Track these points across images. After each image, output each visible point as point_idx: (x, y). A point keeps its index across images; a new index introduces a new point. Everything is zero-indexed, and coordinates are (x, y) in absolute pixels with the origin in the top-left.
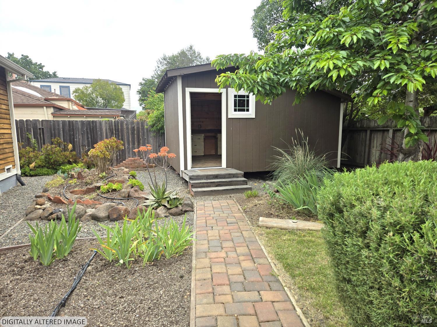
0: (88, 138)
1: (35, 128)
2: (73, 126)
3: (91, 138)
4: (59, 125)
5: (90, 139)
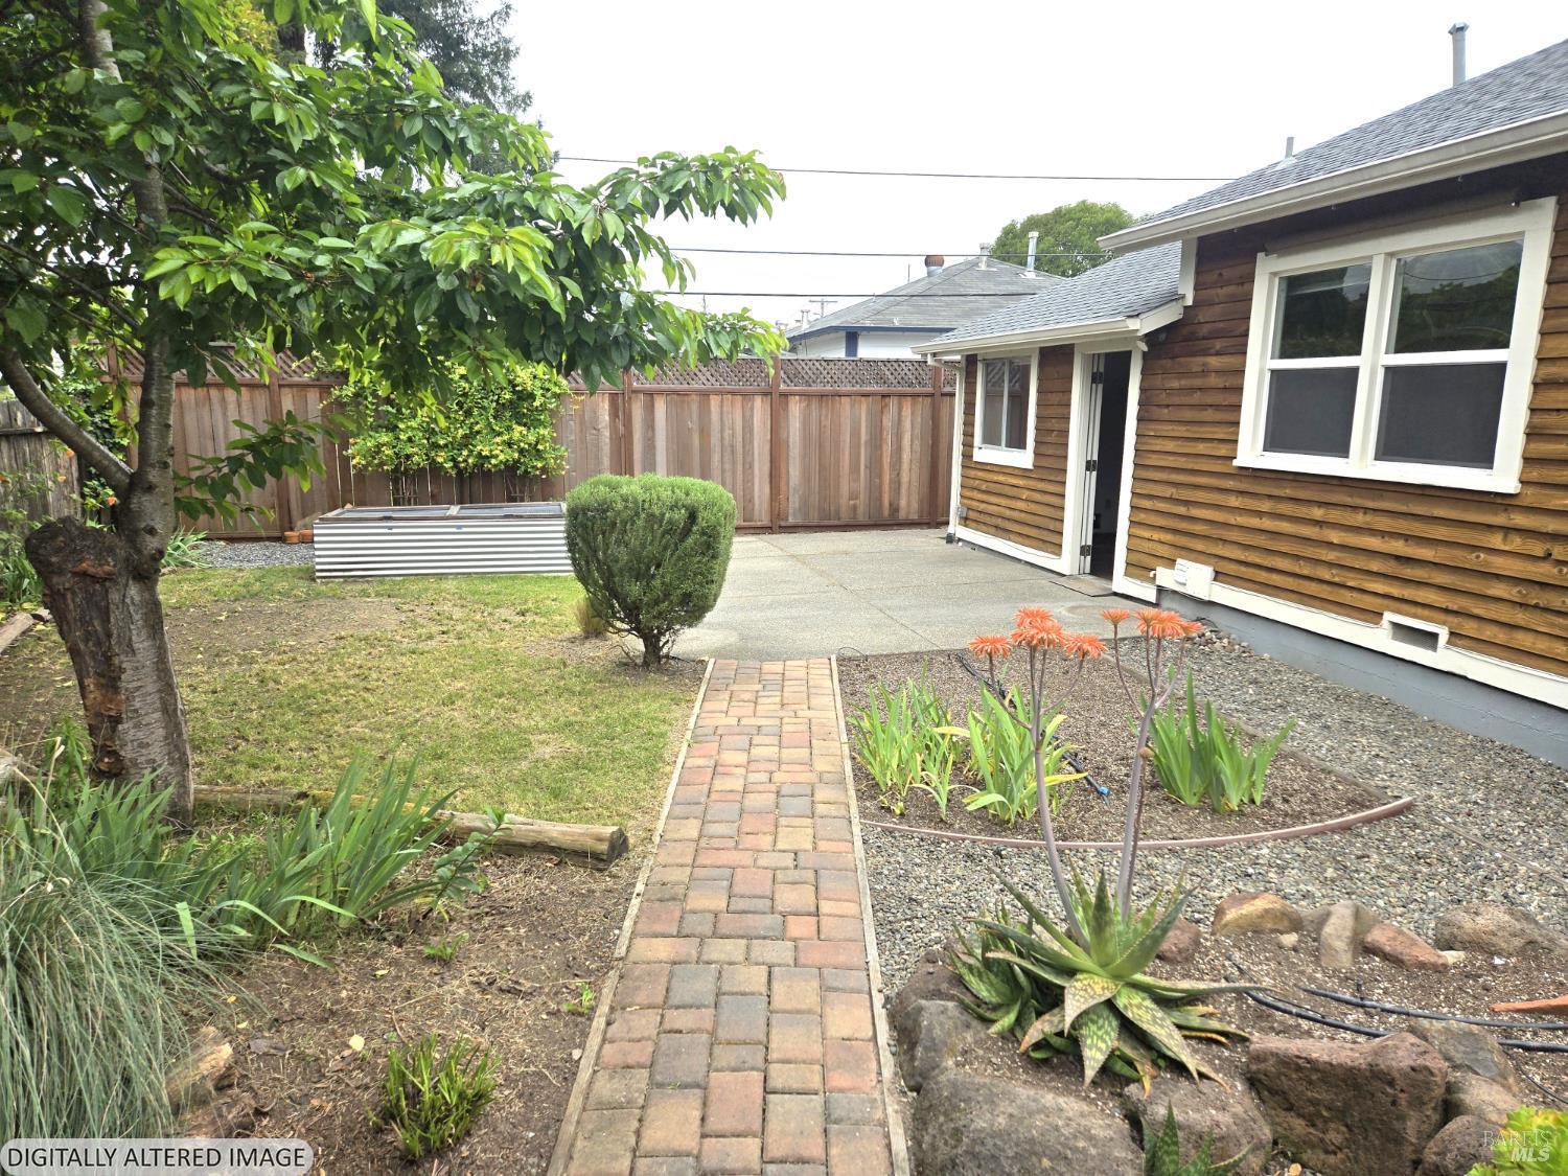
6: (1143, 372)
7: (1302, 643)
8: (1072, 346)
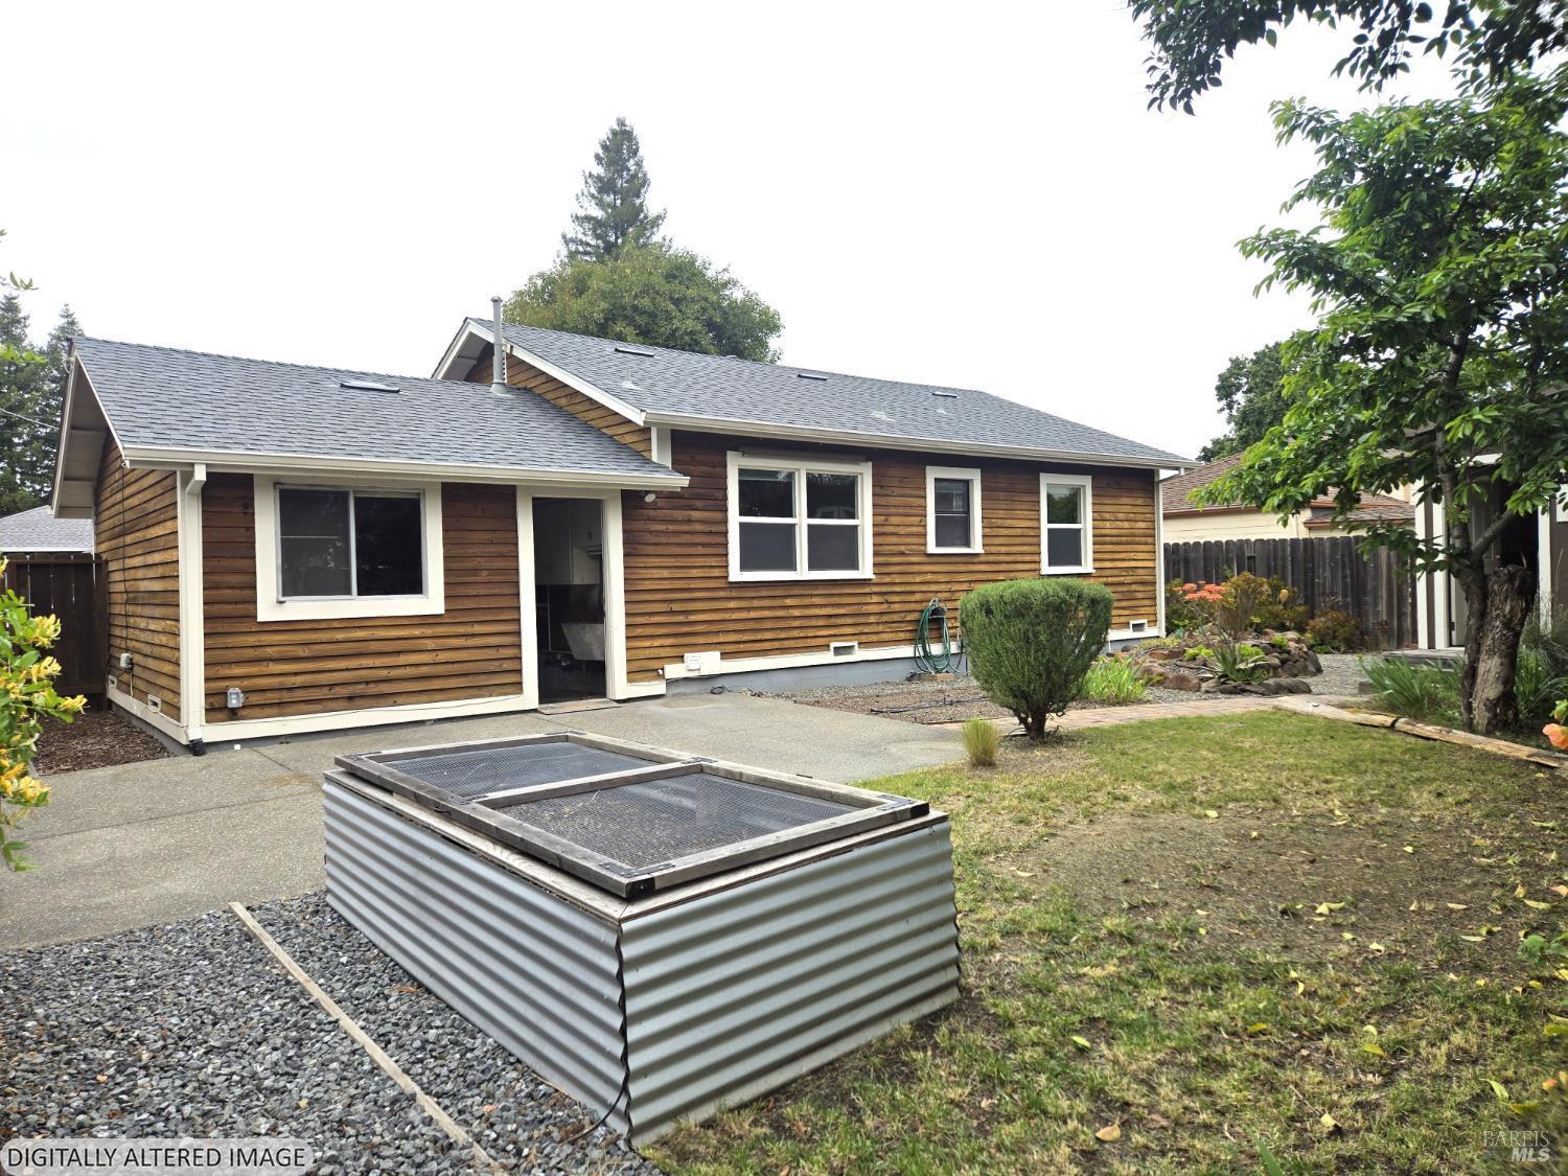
0: (1344, 578)
1: (1240, 557)
2: (1312, 551)
3: (1352, 578)
4: (1284, 551)
5: (1349, 580)
6: (626, 519)
7: (785, 676)
8: (514, 487)
